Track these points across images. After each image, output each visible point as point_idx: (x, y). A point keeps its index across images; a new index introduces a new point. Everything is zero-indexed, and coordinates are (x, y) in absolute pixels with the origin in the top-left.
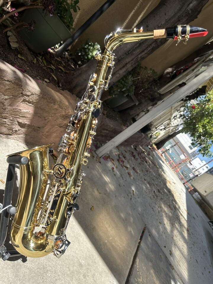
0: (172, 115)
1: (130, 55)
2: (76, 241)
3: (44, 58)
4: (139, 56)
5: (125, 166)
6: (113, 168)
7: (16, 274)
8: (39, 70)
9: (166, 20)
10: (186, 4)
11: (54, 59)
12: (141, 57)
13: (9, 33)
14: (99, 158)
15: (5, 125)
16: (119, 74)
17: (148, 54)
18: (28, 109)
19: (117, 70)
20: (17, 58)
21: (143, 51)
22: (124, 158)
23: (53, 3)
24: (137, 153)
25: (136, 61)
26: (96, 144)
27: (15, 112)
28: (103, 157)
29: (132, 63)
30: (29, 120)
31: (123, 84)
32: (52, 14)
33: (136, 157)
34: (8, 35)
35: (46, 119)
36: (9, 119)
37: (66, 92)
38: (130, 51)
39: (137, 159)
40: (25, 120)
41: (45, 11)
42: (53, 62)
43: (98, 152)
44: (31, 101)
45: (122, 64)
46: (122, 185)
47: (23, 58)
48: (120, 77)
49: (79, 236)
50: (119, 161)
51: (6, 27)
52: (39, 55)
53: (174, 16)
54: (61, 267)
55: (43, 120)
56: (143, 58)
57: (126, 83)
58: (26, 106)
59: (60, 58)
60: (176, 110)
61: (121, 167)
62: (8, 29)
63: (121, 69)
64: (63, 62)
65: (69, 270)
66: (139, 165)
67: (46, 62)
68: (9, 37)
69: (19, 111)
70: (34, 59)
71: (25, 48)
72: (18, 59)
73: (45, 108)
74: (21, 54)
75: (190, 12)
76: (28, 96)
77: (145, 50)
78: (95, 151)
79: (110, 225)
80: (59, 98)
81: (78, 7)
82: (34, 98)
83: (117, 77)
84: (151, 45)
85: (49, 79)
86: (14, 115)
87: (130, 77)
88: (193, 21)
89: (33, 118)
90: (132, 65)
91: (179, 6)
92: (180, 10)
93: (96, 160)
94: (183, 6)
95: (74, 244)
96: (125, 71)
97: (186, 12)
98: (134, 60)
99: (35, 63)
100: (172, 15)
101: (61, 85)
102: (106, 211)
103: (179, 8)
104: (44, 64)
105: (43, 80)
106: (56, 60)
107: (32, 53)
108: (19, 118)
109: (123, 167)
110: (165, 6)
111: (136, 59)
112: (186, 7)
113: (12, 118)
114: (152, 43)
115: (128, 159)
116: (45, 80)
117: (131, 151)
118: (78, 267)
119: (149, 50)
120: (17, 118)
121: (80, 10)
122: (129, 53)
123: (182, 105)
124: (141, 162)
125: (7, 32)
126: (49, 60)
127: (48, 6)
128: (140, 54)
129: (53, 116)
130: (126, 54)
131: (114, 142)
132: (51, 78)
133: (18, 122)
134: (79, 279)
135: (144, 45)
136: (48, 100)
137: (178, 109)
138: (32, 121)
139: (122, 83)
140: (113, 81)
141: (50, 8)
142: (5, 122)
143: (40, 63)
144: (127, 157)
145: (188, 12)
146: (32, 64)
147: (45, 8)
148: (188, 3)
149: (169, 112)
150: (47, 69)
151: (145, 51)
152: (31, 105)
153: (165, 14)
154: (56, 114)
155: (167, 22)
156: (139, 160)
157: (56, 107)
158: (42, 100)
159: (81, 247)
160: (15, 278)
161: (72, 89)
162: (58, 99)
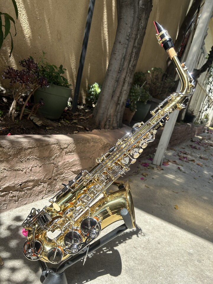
0: (206, 90)
1: (122, 71)
2: (175, 237)
3: (65, 119)
4: (130, 66)
5: (190, 161)
6: (179, 168)
7: (132, 277)
8: (66, 129)
9: (130, 27)
10: (136, 5)
11: (74, 115)
12: (132, 66)
13: (32, 118)
14: (159, 167)
15: (65, 179)
16: (125, 90)
17: (136, 60)
18: (73, 158)
19: (121, 88)
20: (46, 131)
21: (130, 61)
22: (185, 155)
23: (44, 79)
24: (196, 144)
25: (130, 72)
26: (149, 158)
27: (65, 165)
28: (162, 164)
29: (128, 75)
30: (79, 166)
31: (135, 96)
32: (48, 86)
33: (197, 148)
34: (31, 119)
35: (90, 158)
36: (65, 173)
37: (95, 131)
38: (120, 68)
39: (199, 148)
40: (77, 167)
41: (43, 87)
42: (73, 118)
43: (155, 163)
44: (71, 150)
45: (121, 82)
46: (198, 177)
47: (51, 128)
48: (128, 92)
49: (175, 232)
50: (181, 159)
51: (27, 115)
52: (61, 120)
53: (134, 20)
54: (170, 261)
55: (89, 160)
56: (134, 66)
57: (137, 93)
58: (70, 156)
59: (77, 112)
60: (206, 84)
61: (187, 163)
62: (30, 115)
63: (123, 86)
64: (81, 113)
65: (181, 261)
66: (205, 152)
67: (68, 121)
68: (32, 120)
69: (68, 162)
70: (58, 124)
71: (49, 121)
72: (48, 131)
73: (85, 150)
74: (48, 126)
75: (144, 7)
76: (67, 148)
77: (130, 59)
78: (152, 163)
79: (204, 214)
80: (90, 136)
81: (64, 69)
82: (72, 147)
83: (125, 94)
84: (132, 52)
85: (77, 130)
86: (66, 168)
87: (137, 87)
88: (152, 11)
89: (81, 162)
90: (130, 77)
91: (133, 10)
92: (135, 12)
93: (158, 170)
94: (135, 8)
95: (173, 240)
96: (128, 85)
97: (141, 10)
98: (128, 72)
99: (60, 126)
100: (132, 20)
101: (88, 129)
102: (192, 204)
103: (133, 11)
104: (67, 123)
105: (73, 133)
106: (75, 115)
107: (55, 121)
108: (72, 168)
109: (189, 162)
110: (122, 19)
111: (129, 70)
112: (137, 7)
113: (66, 171)
114: (132, 50)
115: (190, 153)
116: (75, 132)
117: (188, 145)
118: (189, 256)
119: (134, 56)
120: (70, 169)
121: (66, 70)
122: (121, 71)
123: (208, 77)
124: (205, 149)
125: (30, 118)
126: (70, 118)
127: (42, 83)
128: (129, 65)
129: (95, 153)
130: (119, 73)
131: (162, 145)
132: (78, 129)
133: (73, 172)
134: (195, 265)
135: (127, 57)
136: (83, 143)
137: (207, 82)
138: (82, 165)
139: (133, 96)
140: (125, 99)
141: (44, 83)
142: (64, 176)
143: (64, 124)
144: (187, 152)
145: (142, 8)
146: (59, 128)
147: (41, 85)
148: (137, 3)
149: (201, 90)
150: (71, 125)
151: (132, 59)
152: (73, 153)
153: (127, 24)
154: (95, 150)
155: (132, 27)
156: (203, 148)
157: (92, 144)
158: (78, 145)
159: (183, 240)
160: (132, 280)
161: (99, 127)
162: (90, 138)
